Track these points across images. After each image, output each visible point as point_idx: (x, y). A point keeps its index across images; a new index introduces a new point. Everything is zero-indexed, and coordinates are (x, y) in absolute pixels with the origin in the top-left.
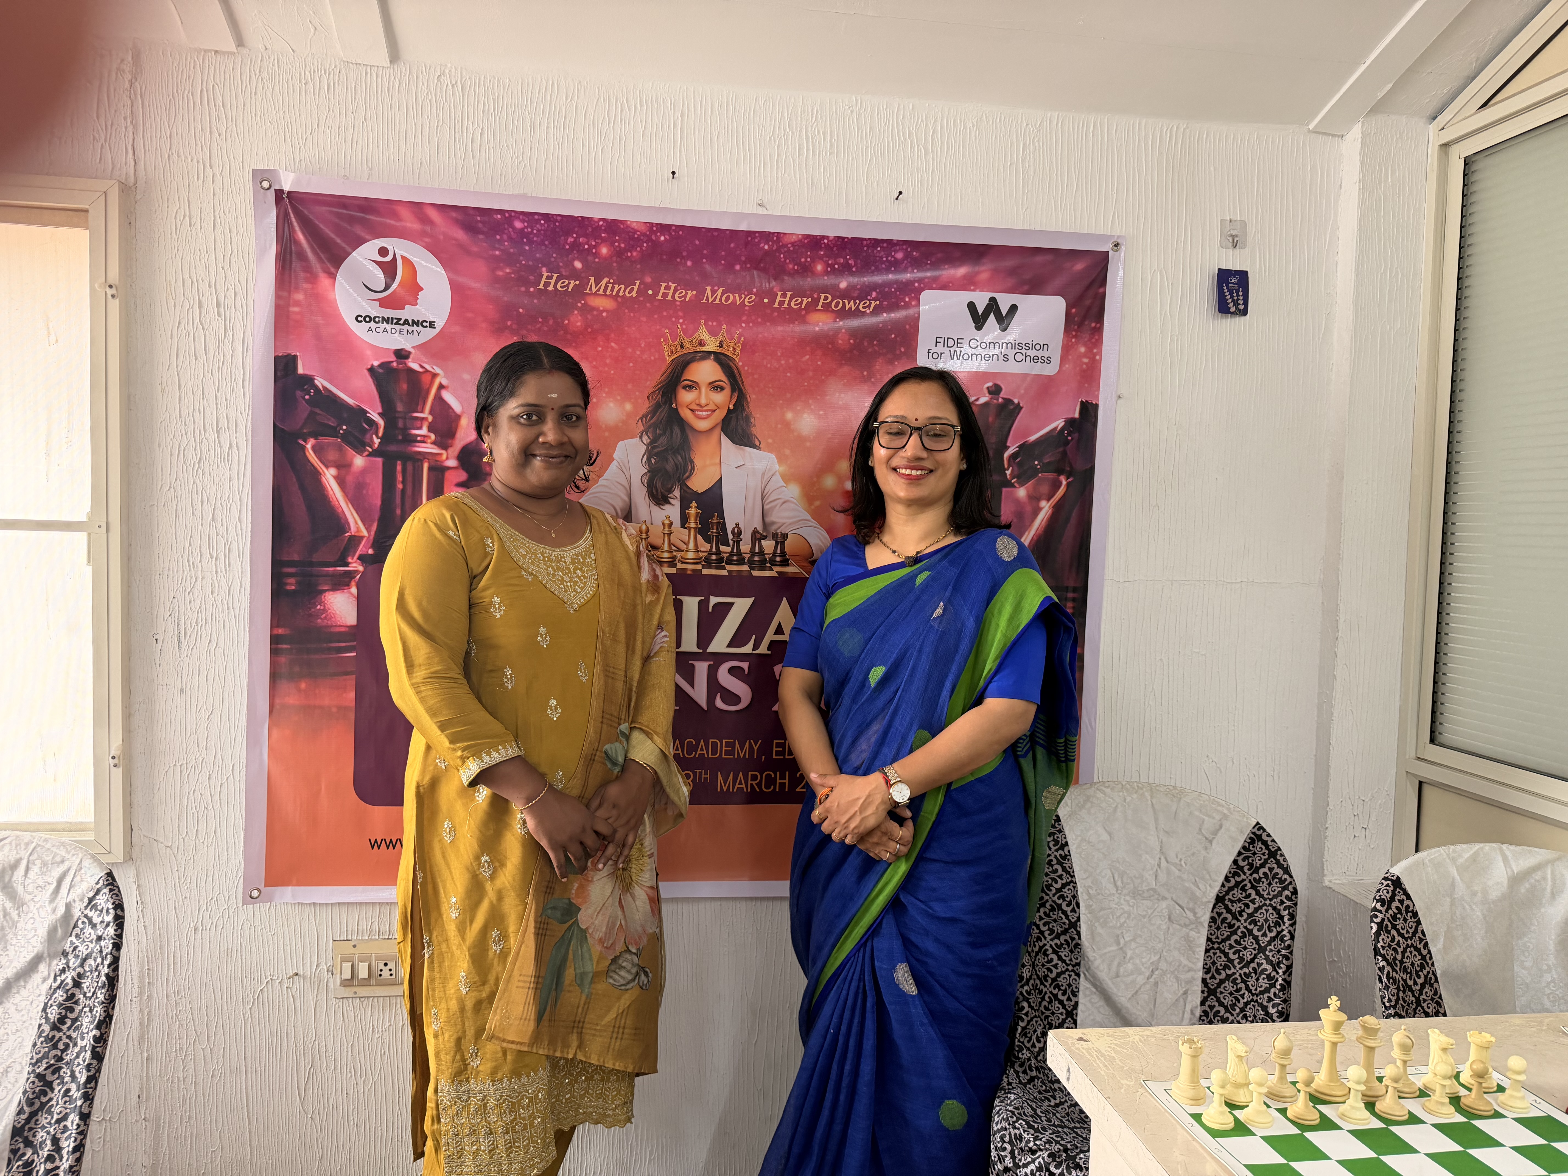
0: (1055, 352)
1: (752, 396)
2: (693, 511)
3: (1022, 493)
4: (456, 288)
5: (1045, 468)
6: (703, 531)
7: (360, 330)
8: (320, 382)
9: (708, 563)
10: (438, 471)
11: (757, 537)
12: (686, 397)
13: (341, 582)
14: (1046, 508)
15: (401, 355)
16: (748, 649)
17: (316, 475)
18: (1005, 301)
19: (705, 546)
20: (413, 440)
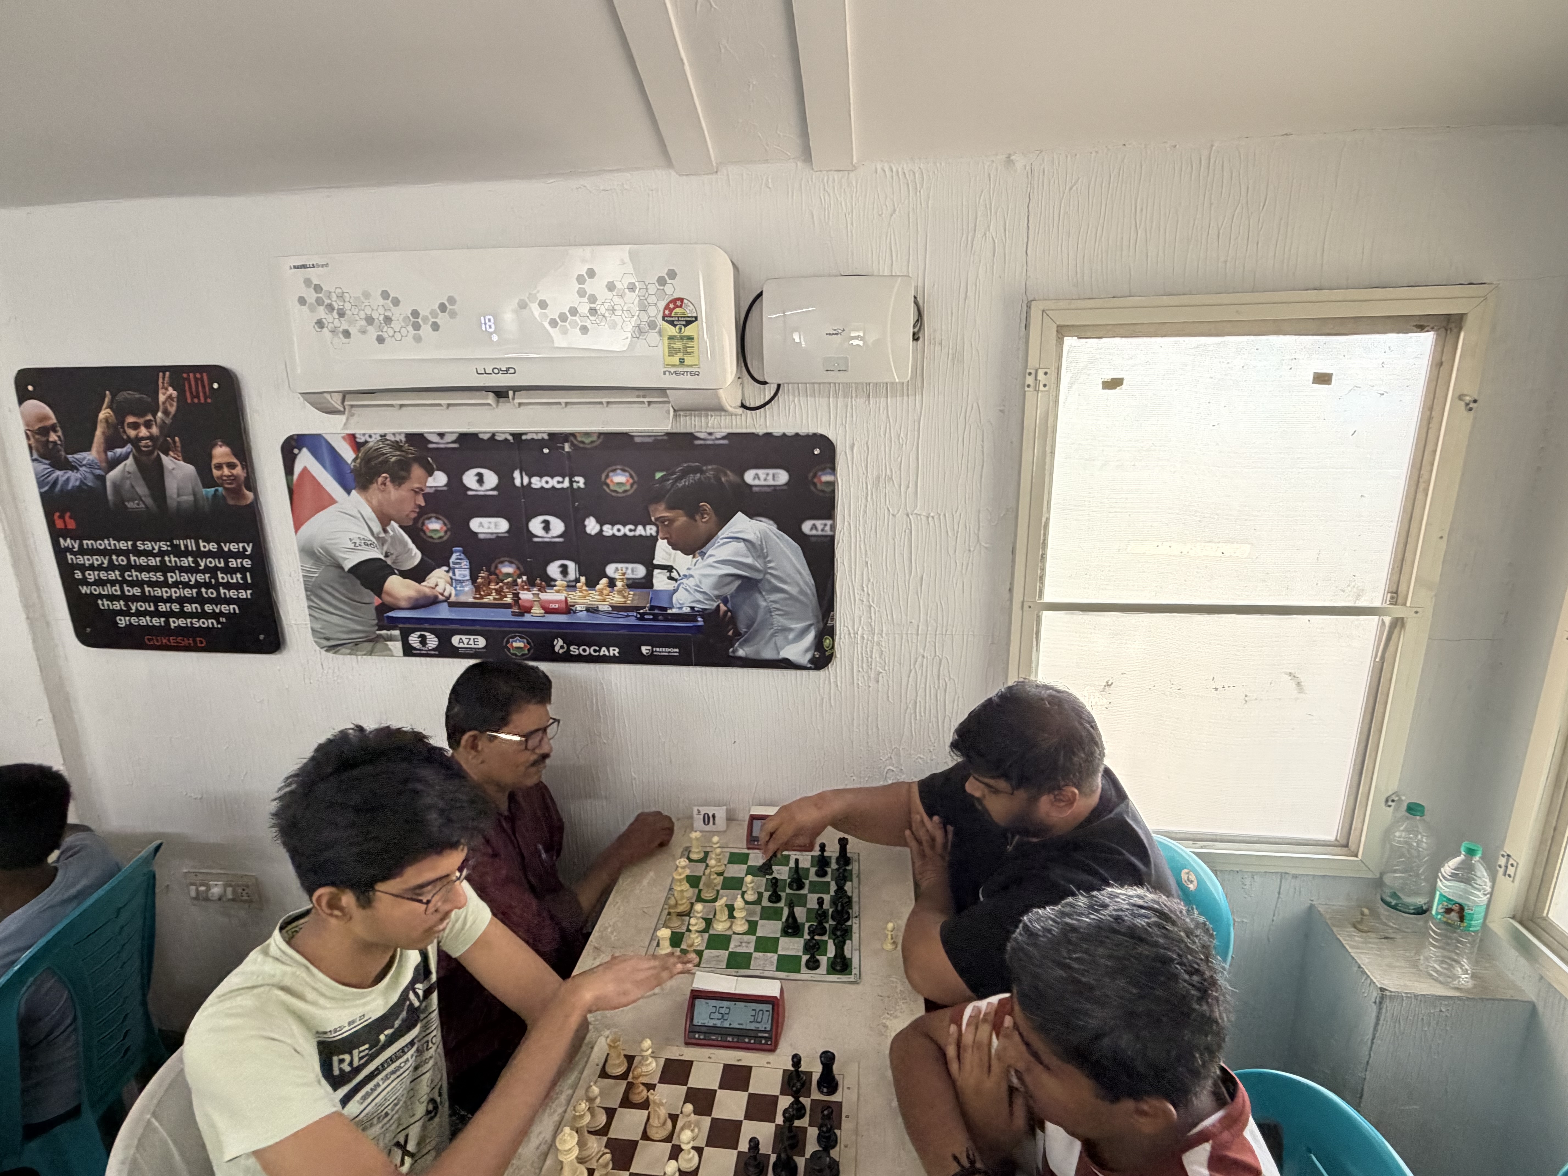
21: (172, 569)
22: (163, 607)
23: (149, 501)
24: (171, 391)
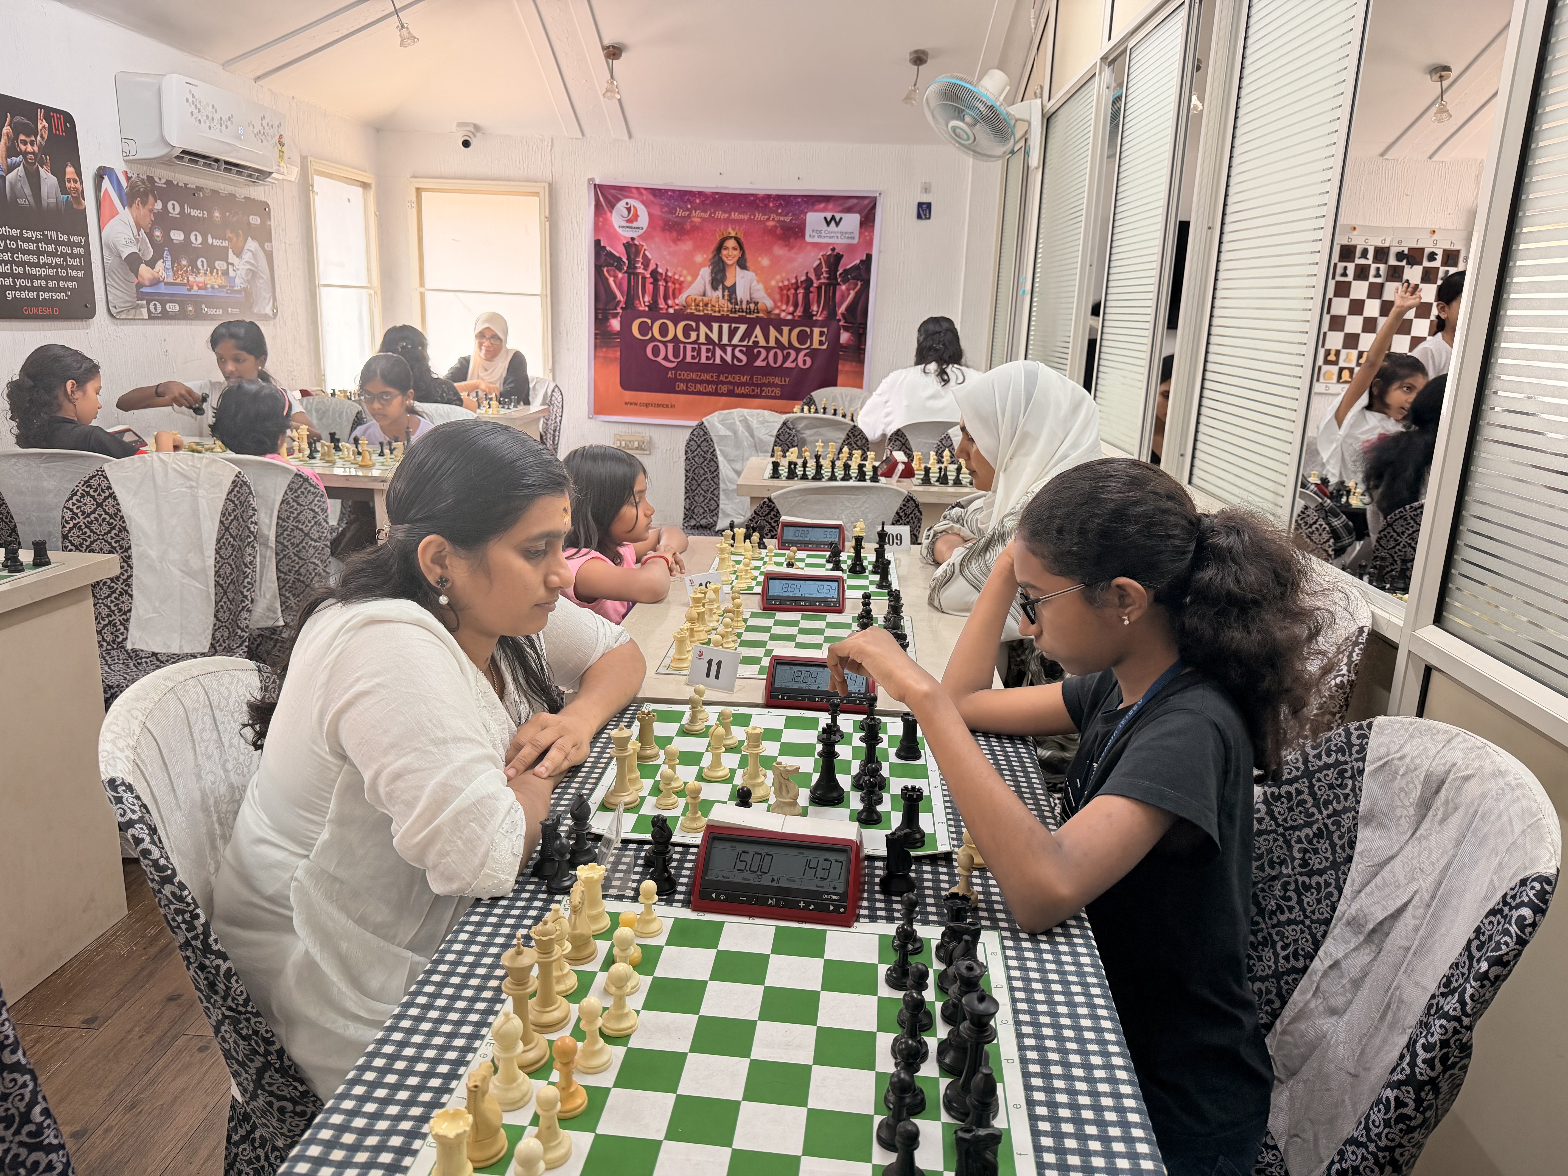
0: (857, 236)
1: (747, 252)
2: (726, 293)
3: (844, 287)
4: (650, 215)
5: (853, 278)
6: (730, 300)
7: (620, 231)
8: (608, 248)
9: (732, 312)
10: (644, 278)
11: (748, 303)
12: (724, 252)
13: (615, 316)
14: (852, 293)
15: (633, 239)
16: (745, 343)
17: (607, 279)
18: (838, 217)
19: (730, 306)
20: (636, 268)
21: (43, 253)
22: (36, 283)
23: (31, 199)
24: (44, 123)
